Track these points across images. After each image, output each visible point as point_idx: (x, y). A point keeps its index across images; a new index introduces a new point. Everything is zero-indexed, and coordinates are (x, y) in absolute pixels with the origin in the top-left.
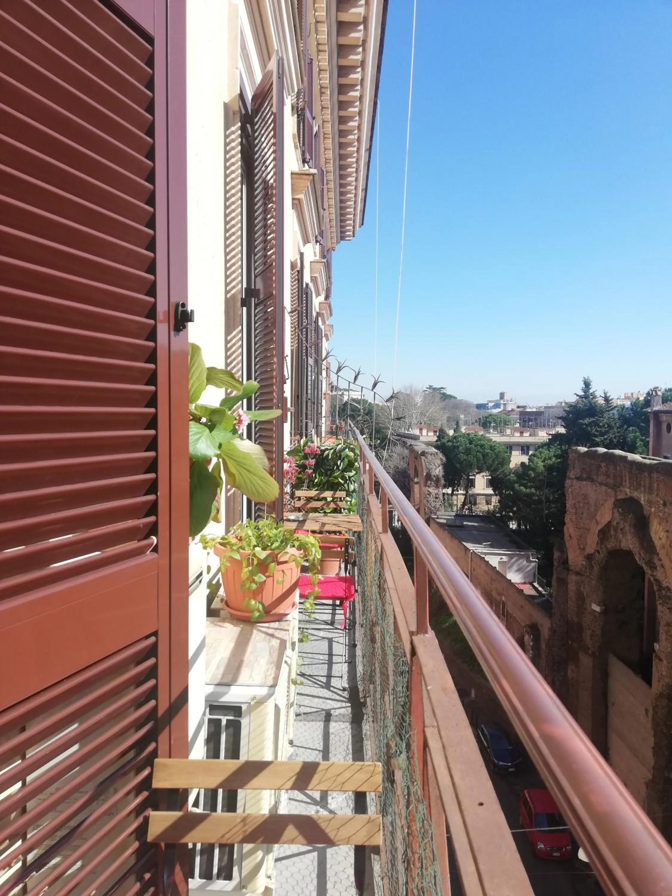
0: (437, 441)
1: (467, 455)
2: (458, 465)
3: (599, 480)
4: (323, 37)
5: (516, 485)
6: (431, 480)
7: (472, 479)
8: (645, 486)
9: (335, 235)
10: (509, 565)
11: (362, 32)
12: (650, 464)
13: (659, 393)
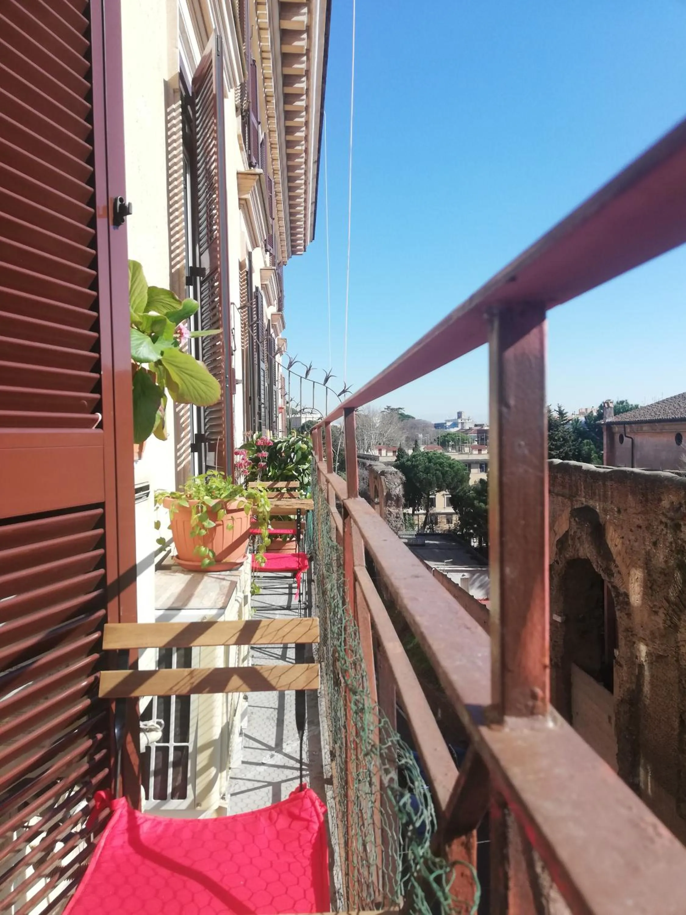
0: (396, 461)
1: (427, 474)
2: (418, 485)
3: (556, 491)
4: (267, 45)
5: (476, 502)
6: (392, 499)
7: (432, 498)
8: (599, 495)
9: (285, 248)
10: (472, 581)
11: (306, 40)
12: (604, 473)
13: (611, 405)
